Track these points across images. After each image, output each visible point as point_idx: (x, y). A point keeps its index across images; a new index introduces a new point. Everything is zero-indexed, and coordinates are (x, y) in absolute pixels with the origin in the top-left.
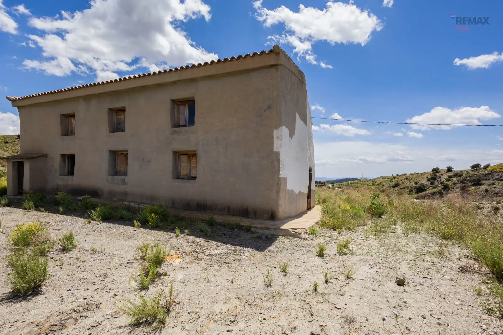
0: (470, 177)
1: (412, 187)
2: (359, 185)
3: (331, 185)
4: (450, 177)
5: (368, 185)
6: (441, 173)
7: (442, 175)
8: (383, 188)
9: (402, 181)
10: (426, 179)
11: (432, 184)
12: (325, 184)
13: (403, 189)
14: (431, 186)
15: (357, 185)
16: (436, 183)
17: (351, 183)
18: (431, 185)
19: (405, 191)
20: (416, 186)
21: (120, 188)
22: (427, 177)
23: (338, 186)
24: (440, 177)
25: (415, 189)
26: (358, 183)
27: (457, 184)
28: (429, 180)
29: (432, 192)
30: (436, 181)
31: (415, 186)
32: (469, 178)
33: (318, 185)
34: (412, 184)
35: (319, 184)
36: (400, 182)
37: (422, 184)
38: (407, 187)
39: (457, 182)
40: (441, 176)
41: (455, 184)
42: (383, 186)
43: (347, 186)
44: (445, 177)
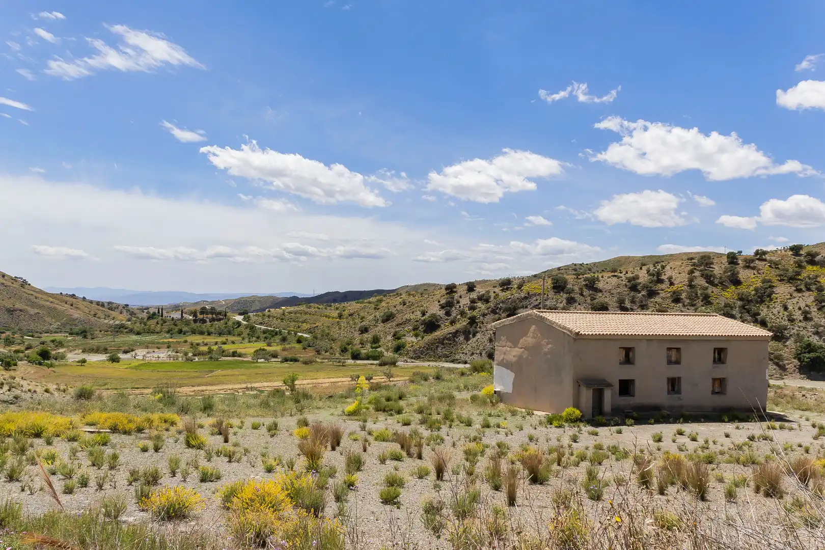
0: (503, 302)
1: (417, 321)
2: (308, 316)
3: (242, 317)
4: (473, 301)
5: (329, 317)
6: (459, 295)
7: (461, 297)
8: (364, 323)
9: (395, 309)
10: (437, 306)
11: (448, 314)
12: (226, 315)
13: (402, 326)
14: (447, 319)
15: (305, 317)
16: (454, 313)
17: (290, 313)
18: (447, 317)
19: (406, 329)
20: (424, 320)
21: (678, 403)
22: (439, 302)
23: (260, 320)
24: (458, 302)
25: (422, 324)
26: (306, 313)
27: (486, 315)
28: (442, 307)
29: (454, 331)
30: (453, 309)
31: (422, 318)
32: (501, 305)
33: (207, 318)
34: (417, 315)
35: (210, 316)
36: (394, 310)
37: (433, 315)
38: (410, 320)
39: (486, 311)
40: (460, 300)
41: (484, 315)
42: (363, 318)
43: (282, 319)
44: (465, 301)
